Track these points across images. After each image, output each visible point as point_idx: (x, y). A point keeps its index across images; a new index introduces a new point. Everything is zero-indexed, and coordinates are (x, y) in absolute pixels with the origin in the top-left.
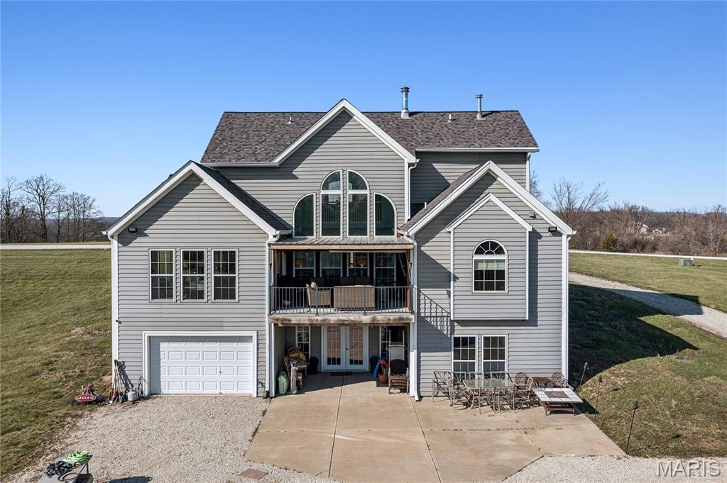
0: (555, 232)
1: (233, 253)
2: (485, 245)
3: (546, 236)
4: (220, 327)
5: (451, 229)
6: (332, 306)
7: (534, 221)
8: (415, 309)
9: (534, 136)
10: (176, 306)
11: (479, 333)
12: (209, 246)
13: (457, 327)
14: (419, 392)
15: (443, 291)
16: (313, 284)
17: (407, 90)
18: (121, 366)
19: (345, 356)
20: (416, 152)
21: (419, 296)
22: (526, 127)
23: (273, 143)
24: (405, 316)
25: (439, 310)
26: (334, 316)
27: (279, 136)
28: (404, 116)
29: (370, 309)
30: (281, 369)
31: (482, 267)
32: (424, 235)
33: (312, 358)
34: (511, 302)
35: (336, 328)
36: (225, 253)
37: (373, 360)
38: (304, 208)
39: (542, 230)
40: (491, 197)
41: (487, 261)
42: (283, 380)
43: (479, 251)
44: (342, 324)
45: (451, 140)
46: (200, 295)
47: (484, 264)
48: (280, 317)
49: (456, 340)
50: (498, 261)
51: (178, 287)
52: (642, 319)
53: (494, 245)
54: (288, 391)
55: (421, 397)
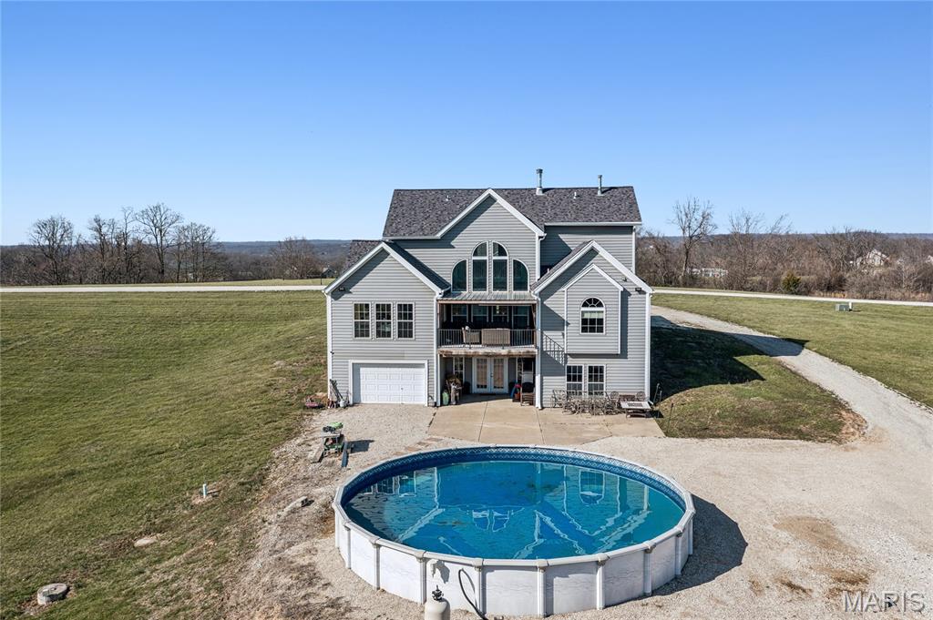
0: (640, 291)
1: (411, 306)
2: (590, 300)
3: (634, 295)
4: (402, 357)
5: (565, 289)
6: (480, 343)
7: (625, 283)
8: (539, 345)
9: (641, 212)
10: (372, 343)
11: (585, 364)
12: (394, 300)
13: (569, 359)
14: (542, 404)
15: (560, 333)
16: (467, 328)
17: (541, 171)
18: (334, 383)
19: (490, 382)
20: (545, 226)
21: (542, 336)
22: (636, 203)
23: (435, 219)
24: (531, 350)
25: (556, 347)
26: (481, 350)
27: (439, 212)
28: (538, 193)
29: (507, 345)
30: (445, 388)
31: (587, 316)
32: (546, 293)
33: (466, 382)
34: (608, 341)
35: (483, 359)
36: (405, 305)
37: (511, 385)
38: (460, 269)
39: (631, 290)
40: (594, 266)
41: (591, 312)
42: (445, 395)
43: (585, 305)
44: (487, 355)
45: (574, 216)
46: (389, 335)
47: (589, 314)
48: (445, 350)
49: (569, 368)
50: (598, 312)
51: (373, 329)
52: (737, 358)
53: (596, 301)
54: (450, 403)
55: (543, 408)
